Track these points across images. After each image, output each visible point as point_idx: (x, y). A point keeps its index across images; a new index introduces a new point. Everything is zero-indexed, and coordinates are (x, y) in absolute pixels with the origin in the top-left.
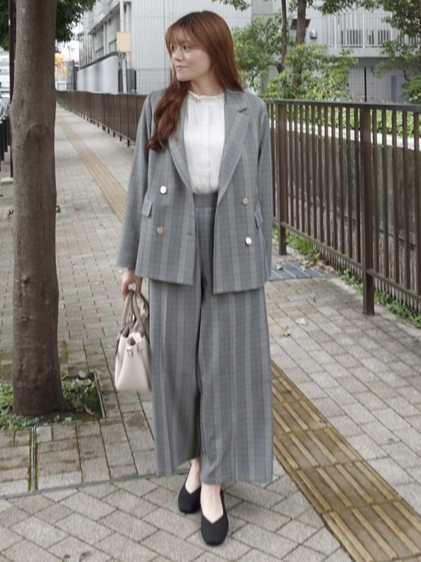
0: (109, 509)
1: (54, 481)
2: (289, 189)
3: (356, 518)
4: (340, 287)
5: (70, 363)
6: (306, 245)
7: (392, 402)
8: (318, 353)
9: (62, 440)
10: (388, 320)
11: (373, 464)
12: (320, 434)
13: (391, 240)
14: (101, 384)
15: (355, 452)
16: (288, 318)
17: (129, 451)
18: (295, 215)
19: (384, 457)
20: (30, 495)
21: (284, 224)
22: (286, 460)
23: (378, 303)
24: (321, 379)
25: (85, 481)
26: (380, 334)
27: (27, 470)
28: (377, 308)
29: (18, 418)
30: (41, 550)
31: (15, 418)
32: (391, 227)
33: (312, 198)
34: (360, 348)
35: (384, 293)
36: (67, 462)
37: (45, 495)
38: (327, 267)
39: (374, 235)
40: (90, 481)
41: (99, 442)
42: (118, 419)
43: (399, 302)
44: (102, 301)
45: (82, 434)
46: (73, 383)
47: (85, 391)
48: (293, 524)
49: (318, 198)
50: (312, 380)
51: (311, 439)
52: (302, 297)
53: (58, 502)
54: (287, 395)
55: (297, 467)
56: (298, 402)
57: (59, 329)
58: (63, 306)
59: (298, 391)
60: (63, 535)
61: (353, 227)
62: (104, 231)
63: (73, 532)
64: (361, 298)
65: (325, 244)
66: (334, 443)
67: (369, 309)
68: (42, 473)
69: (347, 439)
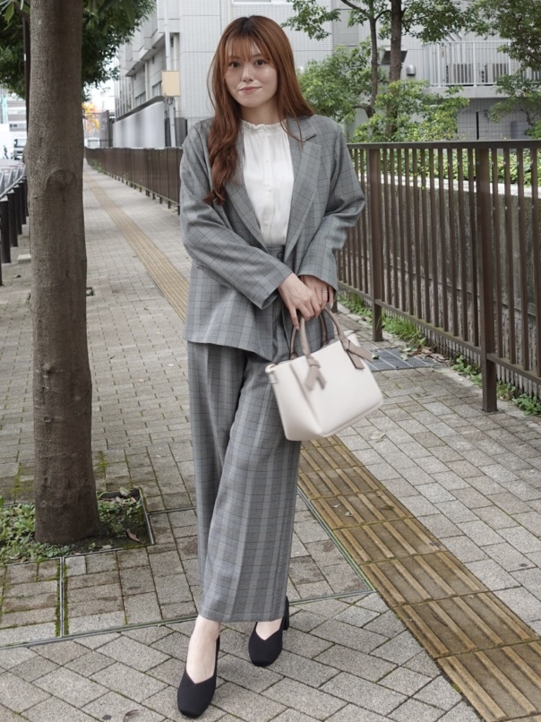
0: (161, 657)
1: (89, 624)
2: (385, 258)
3: (481, 662)
4: (451, 379)
5: (109, 477)
6: (408, 328)
7: (523, 518)
8: (426, 460)
9: (99, 573)
10: (515, 418)
11: (501, 595)
12: (432, 560)
13: (518, 316)
14: (148, 503)
15: (478, 581)
16: (387, 418)
17: (187, 584)
18: (393, 291)
19: (515, 587)
20: (59, 642)
21: (379, 302)
22: (388, 592)
23: (501, 398)
24: (431, 492)
25: (129, 622)
26: (505, 436)
27: (54, 610)
28: (501, 404)
29: (41, 546)
30: (74, 709)
31: (38, 546)
32: (517, 300)
33: (414, 269)
34: (480, 453)
35: (509, 385)
36: (105, 599)
37: (78, 640)
38: (435, 355)
39: (495, 312)
40: (136, 622)
41: (146, 574)
42: (170, 545)
43: (528, 395)
44: (148, 402)
45: (125, 565)
46: (112, 503)
47: (128, 512)
48: (400, 673)
49: (422, 269)
50: (420, 494)
51: (420, 566)
52: (404, 392)
53: (95, 650)
54: (387, 513)
55: (403, 600)
56: (402, 520)
57: (93, 437)
58: (98, 409)
59: (402, 507)
60: (102, 690)
61: (468, 302)
62: (150, 316)
63: (115, 687)
64: (480, 392)
65: (432, 324)
66: (450, 570)
67: (490, 405)
68: (73, 613)
69: (466, 565)
